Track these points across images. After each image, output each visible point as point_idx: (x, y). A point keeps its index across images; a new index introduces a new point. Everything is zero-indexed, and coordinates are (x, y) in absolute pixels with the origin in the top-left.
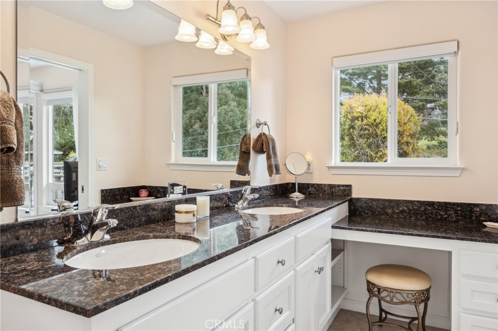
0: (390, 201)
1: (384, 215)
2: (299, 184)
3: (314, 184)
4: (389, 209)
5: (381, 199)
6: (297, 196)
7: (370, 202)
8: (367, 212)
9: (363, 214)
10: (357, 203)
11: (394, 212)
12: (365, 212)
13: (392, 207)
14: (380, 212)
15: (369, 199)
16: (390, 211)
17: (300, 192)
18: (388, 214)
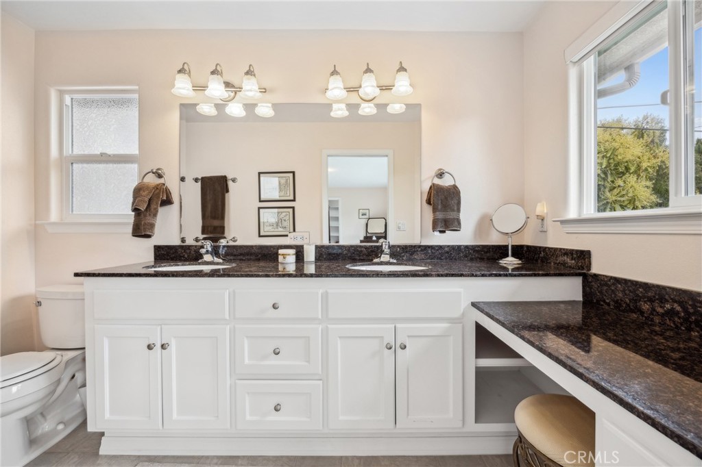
0: (646, 286)
1: (635, 313)
2: (512, 246)
3: (546, 248)
4: (645, 302)
5: (630, 281)
6: (510, 262)
7: (614, 284)
8: (608, 301)
9: (602, 303)
10: (593, 284)
11: (655, 310)
12: (604, 301)
13: (651, 300)
14: (628, 305)
15: (611, 278)
16: (646, 307)
17: (513, 256)
18: (642, 313)
